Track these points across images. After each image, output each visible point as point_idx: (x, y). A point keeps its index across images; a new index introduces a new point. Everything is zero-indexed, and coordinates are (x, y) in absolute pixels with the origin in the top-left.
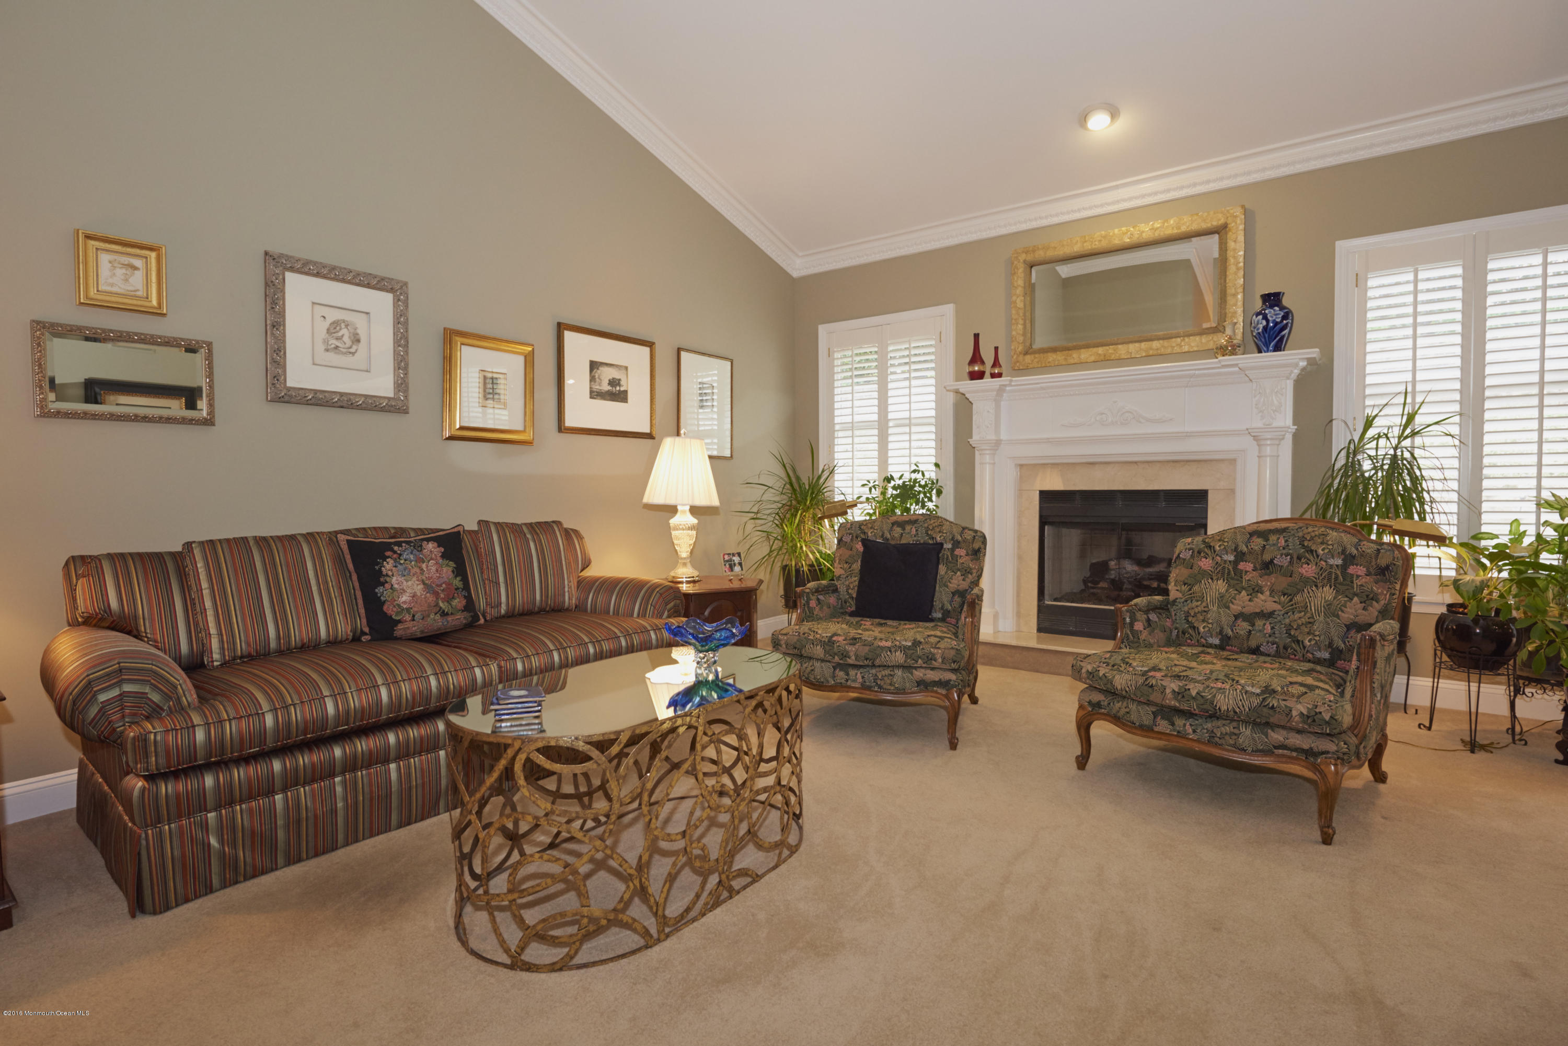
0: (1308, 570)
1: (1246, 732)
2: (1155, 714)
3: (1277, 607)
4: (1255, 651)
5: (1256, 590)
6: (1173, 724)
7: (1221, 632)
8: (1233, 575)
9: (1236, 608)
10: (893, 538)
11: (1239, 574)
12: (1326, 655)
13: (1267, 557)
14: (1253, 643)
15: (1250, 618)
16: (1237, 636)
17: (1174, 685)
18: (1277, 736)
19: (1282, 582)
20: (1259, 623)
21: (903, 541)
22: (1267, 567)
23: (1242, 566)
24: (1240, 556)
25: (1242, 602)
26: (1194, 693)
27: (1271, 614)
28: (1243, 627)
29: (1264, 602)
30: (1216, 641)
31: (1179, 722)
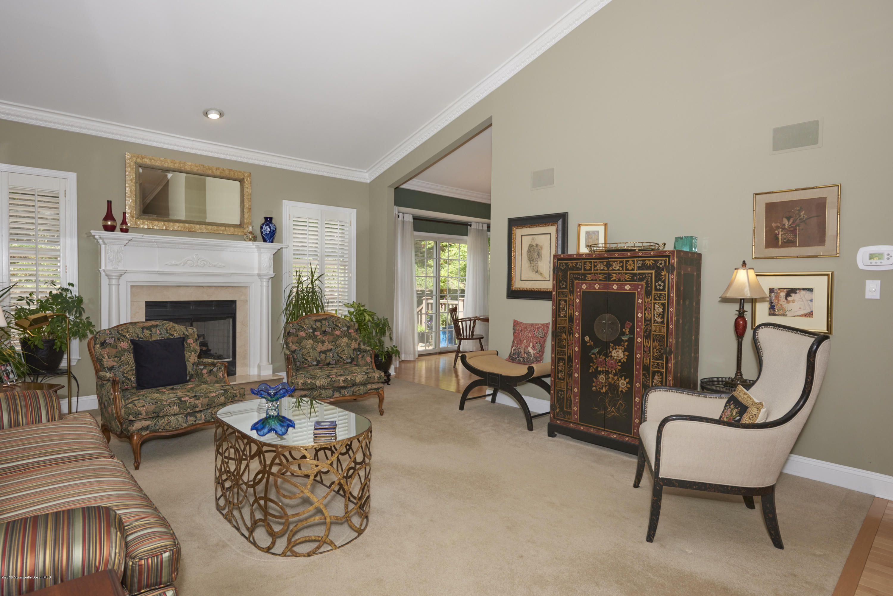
0: (338, 333)
1: (362, 388)
2: (333, 391)
3: (332, 347)
4: (328, 364)
5: (323, 342)
6: (340, 393)
7: (316, 359)
8: (314, 338)
9: (319, 349)
10: (146, 337)
11: (316, 337)
12: (349, 361)
13: (324, 329)
14: (328, 361)
15: (325, 352)
16: (322, 360)
17: (342, 378)
18: (369, 387)
19: (331, 338)
20: (328, 353)
21: (154, 339)
22: (324, 333)
23: (316, 333)
24: (314, 330)
25: (320, 347)
26: (349, 379)
27: (330, 350)
28: (323, 356)
29: (327, 346)
30: (315, 363)
31: (343, 391)
